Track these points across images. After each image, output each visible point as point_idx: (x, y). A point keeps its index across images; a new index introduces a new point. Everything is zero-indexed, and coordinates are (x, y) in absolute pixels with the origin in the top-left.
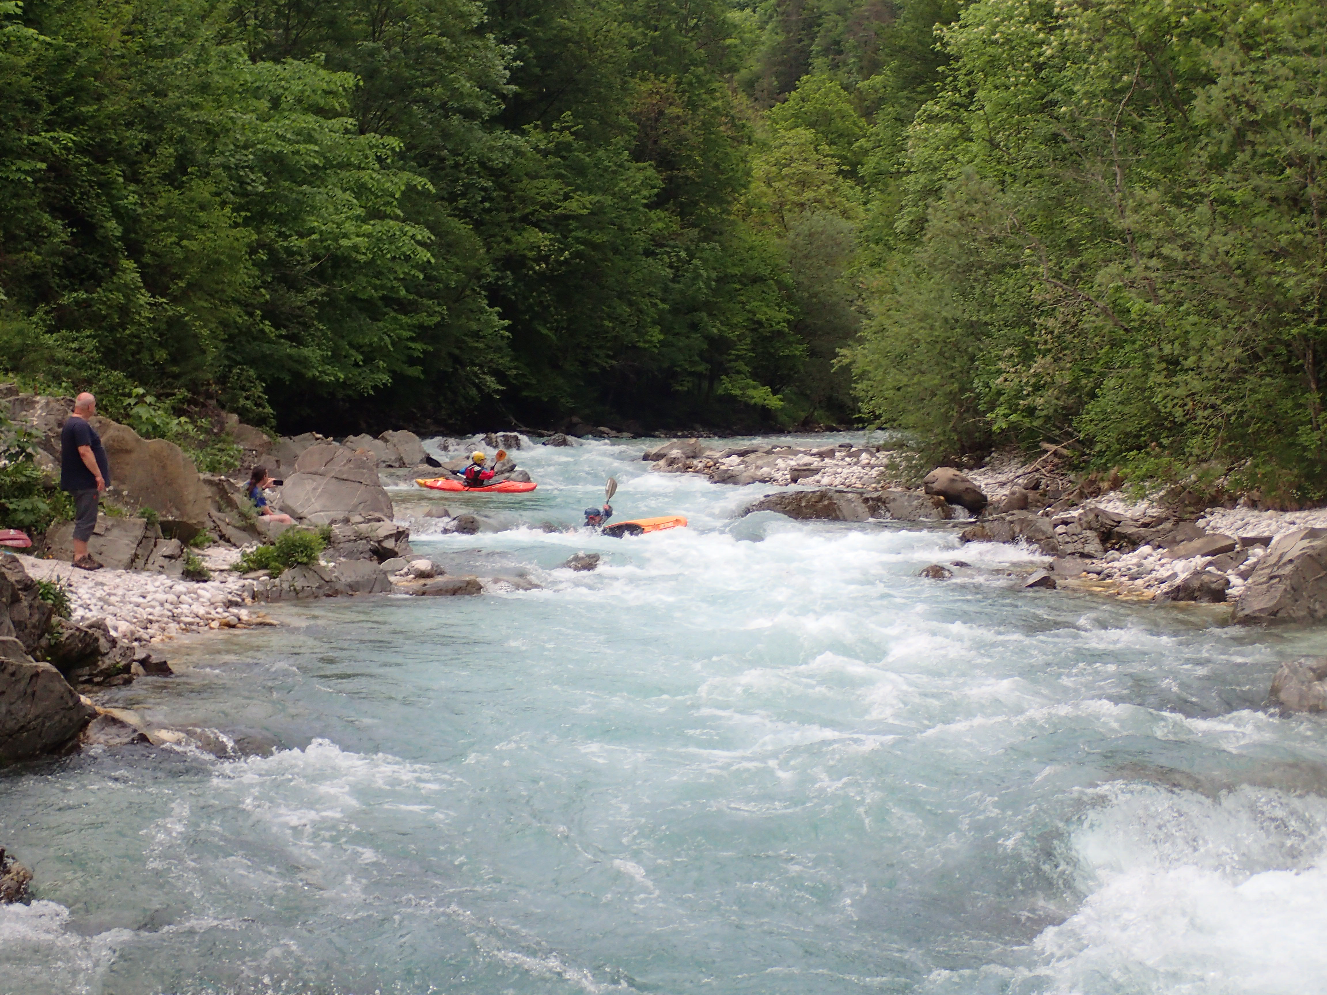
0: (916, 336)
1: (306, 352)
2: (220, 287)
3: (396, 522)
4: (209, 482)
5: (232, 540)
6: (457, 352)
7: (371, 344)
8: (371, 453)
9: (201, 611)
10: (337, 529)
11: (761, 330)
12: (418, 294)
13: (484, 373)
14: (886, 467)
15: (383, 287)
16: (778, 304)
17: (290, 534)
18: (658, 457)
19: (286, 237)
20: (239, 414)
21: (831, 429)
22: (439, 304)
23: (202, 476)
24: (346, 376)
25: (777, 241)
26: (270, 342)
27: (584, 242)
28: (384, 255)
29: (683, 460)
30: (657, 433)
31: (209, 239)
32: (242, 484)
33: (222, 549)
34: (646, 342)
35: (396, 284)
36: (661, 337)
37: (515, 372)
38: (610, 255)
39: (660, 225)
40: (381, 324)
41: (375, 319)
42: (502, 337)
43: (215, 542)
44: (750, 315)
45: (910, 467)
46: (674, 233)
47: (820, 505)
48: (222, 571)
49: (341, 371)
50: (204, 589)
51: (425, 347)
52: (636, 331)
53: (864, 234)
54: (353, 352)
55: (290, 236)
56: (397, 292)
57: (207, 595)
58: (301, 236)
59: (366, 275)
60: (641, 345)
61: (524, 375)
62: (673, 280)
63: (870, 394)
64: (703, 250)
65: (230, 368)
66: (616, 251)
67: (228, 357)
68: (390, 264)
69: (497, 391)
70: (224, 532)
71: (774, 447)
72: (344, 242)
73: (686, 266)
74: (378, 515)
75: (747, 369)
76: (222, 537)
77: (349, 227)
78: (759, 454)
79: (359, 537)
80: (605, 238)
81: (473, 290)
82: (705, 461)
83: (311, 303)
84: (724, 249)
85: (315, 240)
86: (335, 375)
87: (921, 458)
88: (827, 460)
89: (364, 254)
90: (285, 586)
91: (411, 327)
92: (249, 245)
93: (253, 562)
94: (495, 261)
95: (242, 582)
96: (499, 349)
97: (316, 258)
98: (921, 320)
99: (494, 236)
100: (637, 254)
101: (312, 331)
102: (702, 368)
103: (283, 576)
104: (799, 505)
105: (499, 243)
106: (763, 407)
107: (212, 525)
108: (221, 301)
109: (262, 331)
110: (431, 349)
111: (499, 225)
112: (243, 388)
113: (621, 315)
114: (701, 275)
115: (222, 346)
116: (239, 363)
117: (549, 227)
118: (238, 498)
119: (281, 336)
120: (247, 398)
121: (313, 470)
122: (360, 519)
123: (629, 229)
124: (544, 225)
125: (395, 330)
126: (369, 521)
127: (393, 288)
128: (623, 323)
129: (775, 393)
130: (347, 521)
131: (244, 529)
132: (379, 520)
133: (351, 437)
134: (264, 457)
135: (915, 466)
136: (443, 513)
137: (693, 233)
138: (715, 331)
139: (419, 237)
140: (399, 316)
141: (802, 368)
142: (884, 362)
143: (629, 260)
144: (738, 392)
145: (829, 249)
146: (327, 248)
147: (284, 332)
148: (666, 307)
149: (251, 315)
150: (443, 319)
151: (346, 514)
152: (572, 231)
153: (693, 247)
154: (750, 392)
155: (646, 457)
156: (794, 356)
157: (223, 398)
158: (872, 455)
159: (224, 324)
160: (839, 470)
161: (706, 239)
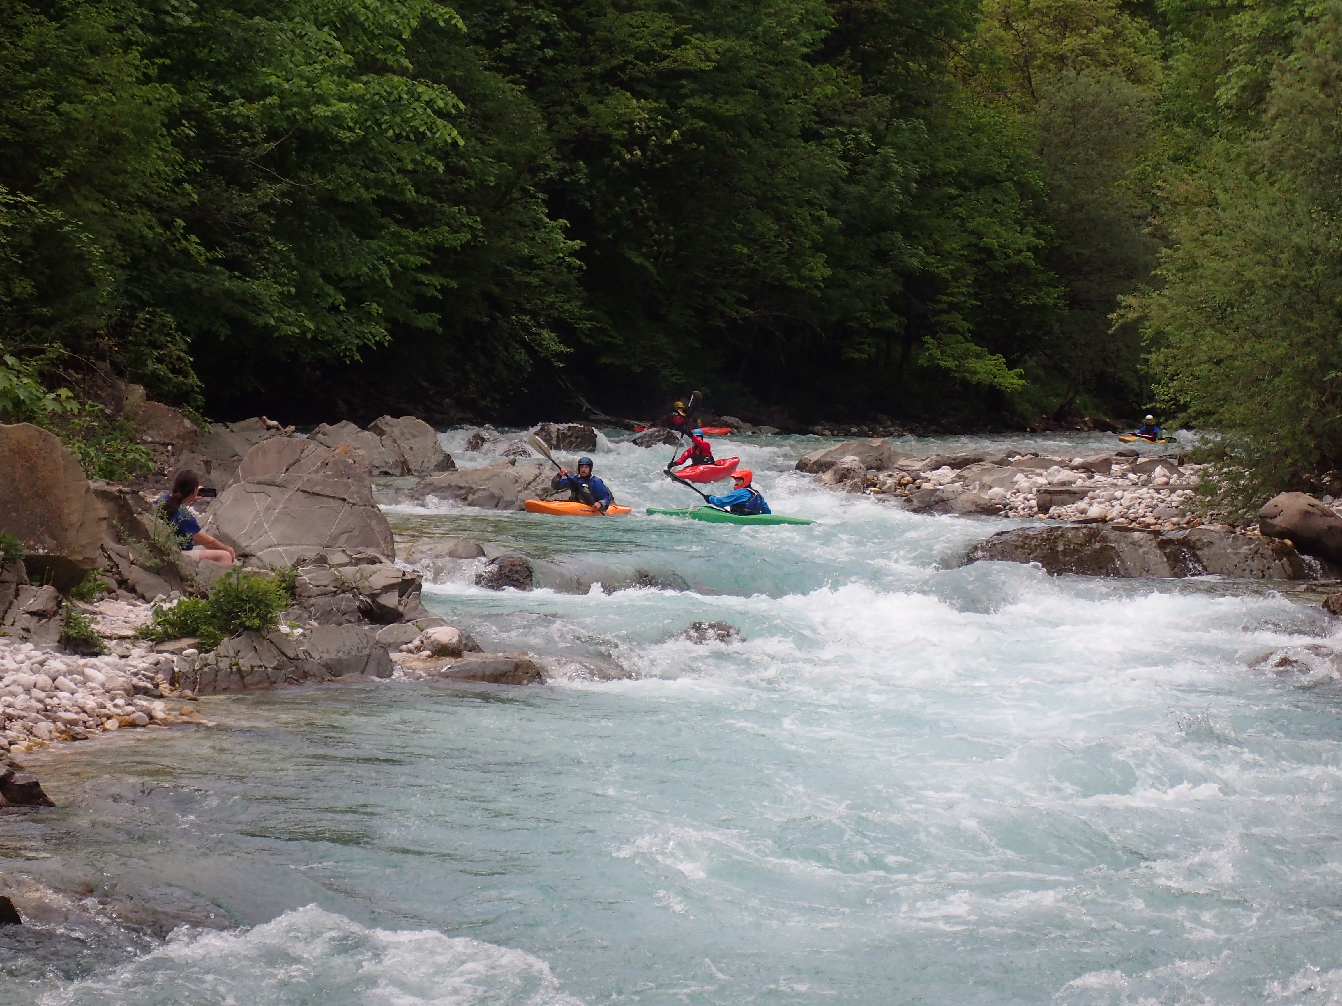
0: (1248, 275)
1: (255, 286)
2: (120, 179)
3: (400, 564)
4: (103, 495)
5: (138, 589)
6: (496, 290)
7: (358, 277)
8: (360, 452)
9: (91, 703)
10: (306, 575)
11: (991, 263)
12: (435, 195)
13: (540, 326)
14: (1196, 489)
15: (378, 184)
16: (1018, 222)
17: (233, 580)
18: (821, 467)
19: (226, 101)
20: (146, 386)
21: (1102, 427)
22: (469, 213)
23: (93, 485)
24: (318, 328)
25: (1020, 117)
26: (197, 268)
27: (706, 115)
28: (383, 132)
29: (862, 472)
30: (818, 428)
31: (104, 101)
32: (155, 498)
33: (122, 604)
34: (802, 279)
35: (400, 179)
36: (828, 272)
37: (588, 324)
38: (747, 136)
39: (829, 89)
40: (374, 244)
41: (364, 236)
42: (570, 268)
43: (110, 591)
44: (973, 239)
45: (1233, 492)
46: (853, 103)
47: (1087, 550)
48: (122, 638)
49: (310, 320)
50: (93, 667)
51: (445, 282)
52: (786, 261)
53: (1164, 108)
54: (330, 290)
55: (232, 98)
56: (402, 192)
57: (100, 677)
58: (249, 98)
59: (351, 165)
60: (795, 284)
61: (603, 331)
62: (849, 180)
63: (1170, 369)
64: (898, 130)
65: (133, 309)
66: (755, 130)
67: (129, 294)
68: (392, 147)
69: (559, 356)
70: (126, 574)
71: (1011, 454)
72: (320, 110)
73: (870, 157)
74: (371, 552)
75: (967, 325)
76: (123, 583)
77: (328, 85)
78: (988, 465)
79: (342, 587)
80: (739, 110)
81: (524, 191)
82: (897, 475)
83: (265, 208)
84: (931, 129)
85: (272, 106)
86: (301, 326)
87: (1253, 477)
88: (1097, 477)
89: (350, 129)
90: (224, 664)
91: (423, 250)
92: (167, 112)
93: (172, 624)
94: (561, 144)
95: (154, 657)
96: (564, 287)
97: (273, 134)
98: (1256, 250)
99: (560, 103)
100: (790, 136)
101: (265, 252)
102: (892, 323)
103: (221, 649)
104: (1053, 549)
105: (566, 115)
106: (992, 387)
107: (107, 562)
108: (120, 202)
109: (185, 252)
110: (454, 284)
111: (567, 85)
112: (154, 345)
113: (763, 236)
114: (893, 173)
115: (123, 275)
116: (147, 304)
117: (648, 90)
118: (150, 520)
119: (216, 261)
120: (159, 360)
121: (267, 477)
122: (342, 558)
123: (778, 96)
124: (638, 88)
125: (397, 253)
126: (358, 561)
127: (395, 185)
128: (765, 248)
129: (1011, 365)
130: (321, 561)
131: (156, 571)
132: (373, 561)
133: (325, 427)
134: (185, 456)
135: (1245, 489)
136: (474, 550)
137: (884, 102)
138: (915, 262)
139: (441, 103)
140: (405, 232)
141: (1056, 327)
142: (1195, 318)
143: (776, 145)
144: (950, 363)
145: (1104, 133)
146: (292, 120)
147: (220, 254)
148: (836, 223)
149: (167, 225)
150: (475, 236)
151: (320, 550)
152: (685, 96)
153: (882, 127)
154: (972, 363)
155: (802, 467)
156: (1044, 306)
157: (120, 358)
158: (1172, 469)
159: (123, 238)
160: (1118, 494)
161: (904, 113)
